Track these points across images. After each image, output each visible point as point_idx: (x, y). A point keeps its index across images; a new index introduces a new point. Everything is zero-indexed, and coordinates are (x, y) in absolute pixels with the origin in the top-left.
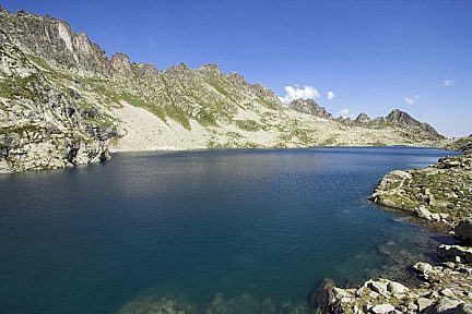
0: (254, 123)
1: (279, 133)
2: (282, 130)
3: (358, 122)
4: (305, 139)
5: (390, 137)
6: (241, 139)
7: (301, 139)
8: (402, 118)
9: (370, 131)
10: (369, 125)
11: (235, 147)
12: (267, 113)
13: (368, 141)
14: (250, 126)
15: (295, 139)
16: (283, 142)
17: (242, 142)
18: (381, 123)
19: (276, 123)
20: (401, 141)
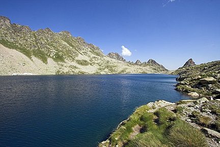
0: (86, 61)
1: (99, 67)
2: (100, 66)
3: (136, 64)
4: (112, 70)
5: (149, 70)
6: (77, 70)
7: (110, 70)
8: (153, 62)
9: (141, 67)
10: (140, 65)
11: (72, 73)
12: (94, 57)
13: (140, 71)
14: (84, 63)
15: (106, 70)
16: (99, 71)
17: (77, 71)
18: (145, 64)
19: (98, 62)
20: (153, 72)
